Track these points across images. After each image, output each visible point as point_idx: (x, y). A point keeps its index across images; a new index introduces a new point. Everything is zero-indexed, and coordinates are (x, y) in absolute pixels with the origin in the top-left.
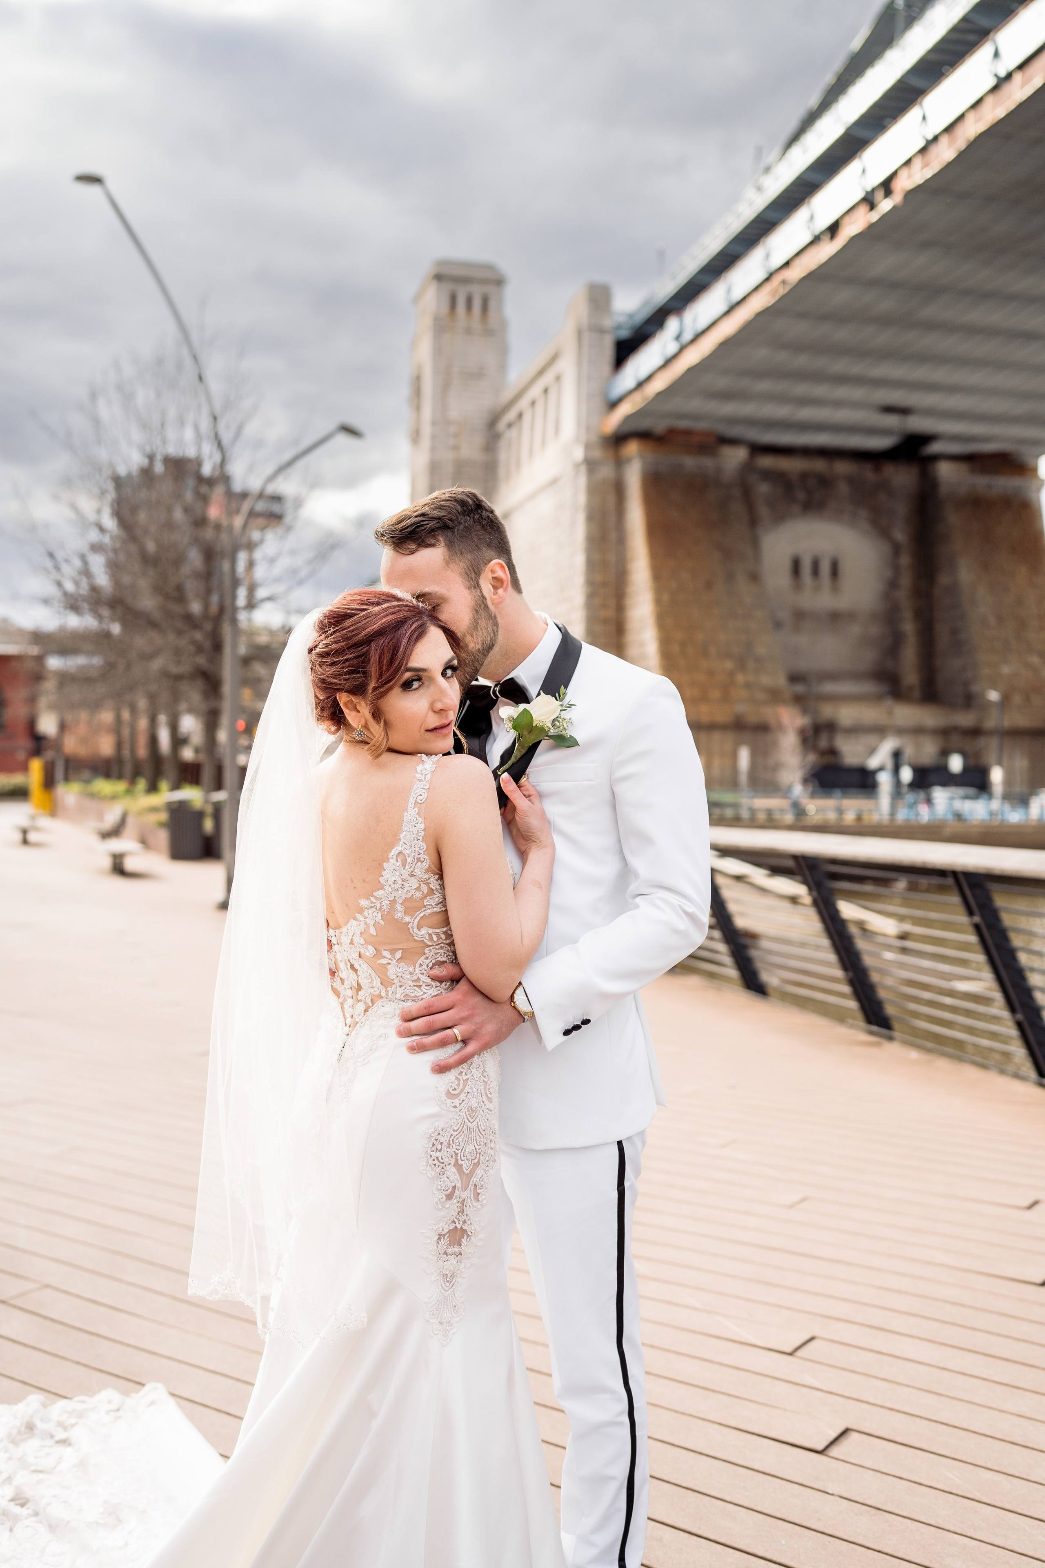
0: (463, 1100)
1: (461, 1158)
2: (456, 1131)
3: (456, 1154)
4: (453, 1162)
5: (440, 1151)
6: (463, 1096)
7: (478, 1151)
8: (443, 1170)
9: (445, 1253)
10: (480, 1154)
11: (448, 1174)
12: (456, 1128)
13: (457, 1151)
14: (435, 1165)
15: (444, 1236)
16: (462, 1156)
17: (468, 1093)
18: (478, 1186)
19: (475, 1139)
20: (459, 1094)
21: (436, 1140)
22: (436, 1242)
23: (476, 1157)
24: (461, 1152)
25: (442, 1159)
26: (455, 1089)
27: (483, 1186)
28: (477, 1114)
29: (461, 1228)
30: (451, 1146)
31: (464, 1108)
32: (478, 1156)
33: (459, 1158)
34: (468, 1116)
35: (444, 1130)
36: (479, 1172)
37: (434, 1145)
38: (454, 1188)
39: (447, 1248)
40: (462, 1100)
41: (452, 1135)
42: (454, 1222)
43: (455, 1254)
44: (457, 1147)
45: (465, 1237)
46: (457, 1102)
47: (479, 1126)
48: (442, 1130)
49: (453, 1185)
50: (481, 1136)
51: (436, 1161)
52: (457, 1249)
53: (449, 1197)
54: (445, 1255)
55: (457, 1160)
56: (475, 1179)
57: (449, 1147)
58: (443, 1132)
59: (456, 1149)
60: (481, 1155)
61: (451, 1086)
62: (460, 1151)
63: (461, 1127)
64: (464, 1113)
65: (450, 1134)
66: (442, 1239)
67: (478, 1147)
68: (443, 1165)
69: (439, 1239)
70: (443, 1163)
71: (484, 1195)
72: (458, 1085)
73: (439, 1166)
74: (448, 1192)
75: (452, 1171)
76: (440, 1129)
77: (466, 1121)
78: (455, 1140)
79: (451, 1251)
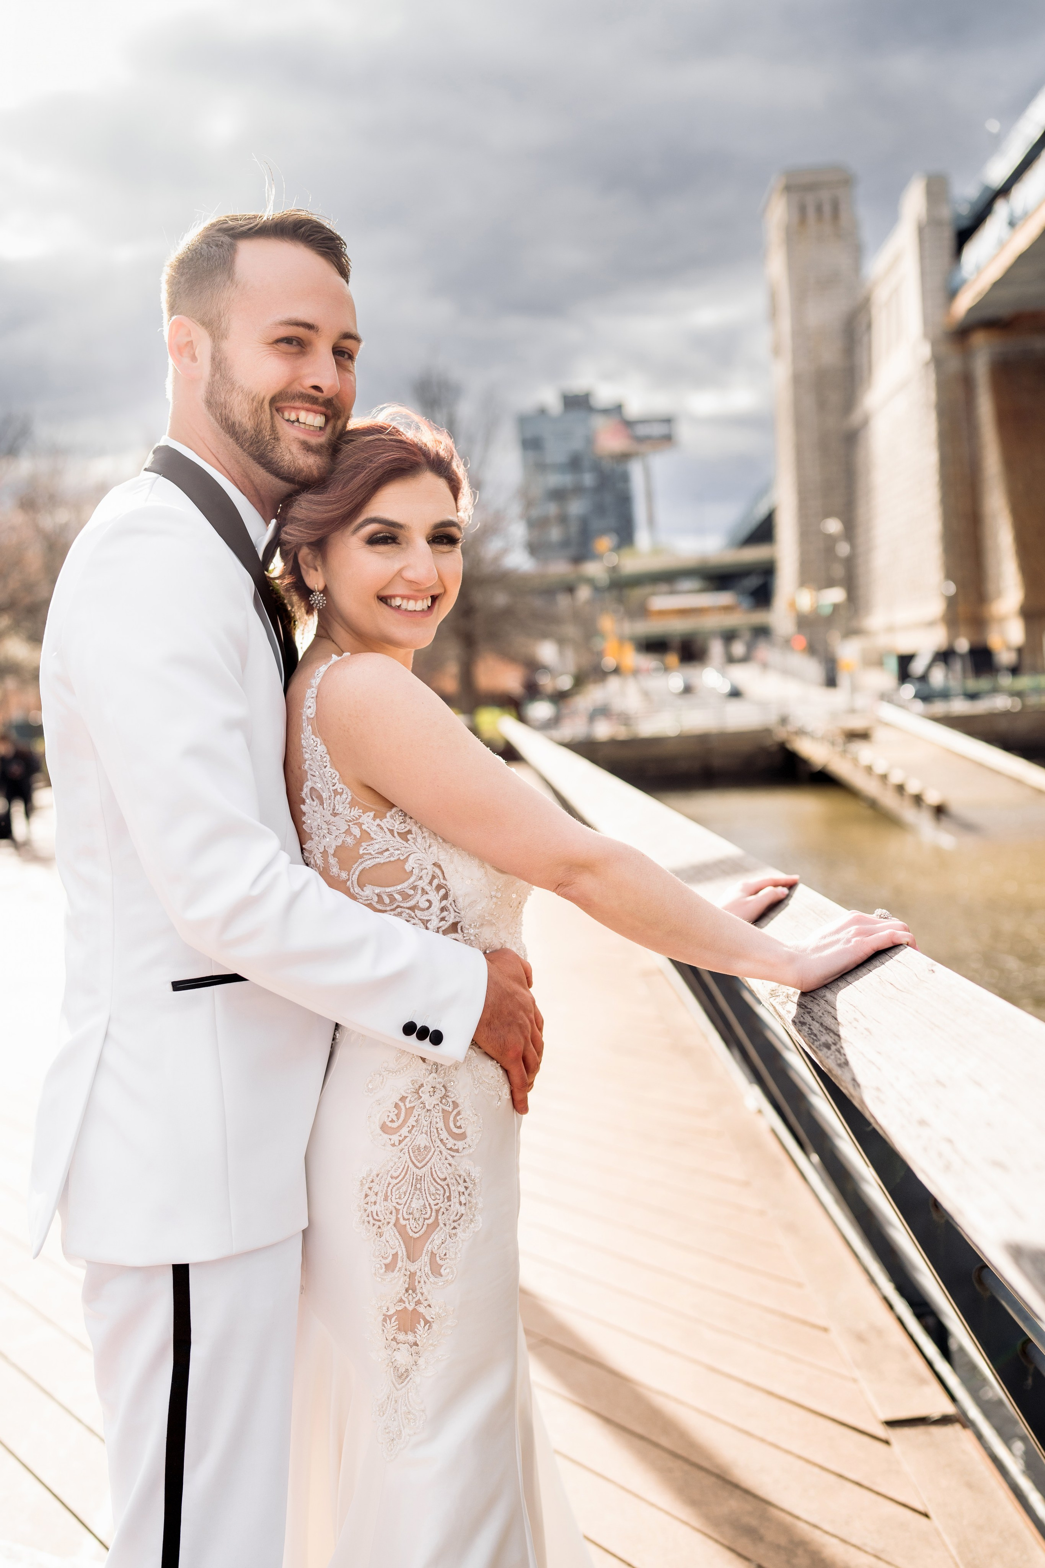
0: (406, 1137)
1: (403, 1216)
2: (396, 1178)
3: (397, 1210)
4: (393, 1221)
5: (375, 1203)
6: (404, 1131)
7: (434, 1207)
8: (380, 1231)
9: (394, 1339)
10: (437, 1211)
11: (386, 1236)
12: (395, 1175)
13: (398, 1207)
14: (369, 1222)
15: (390, 1317)
16: (405, 1213)
17: (413, 1126)
18: (438, 1255)
19: (426, 1190)
20: (400, 1127)
21: (370, 1188)
22: (381, 1325)
23: (431, 1215)
24: (404, 1207)
25: (377, 1215)
26: (392, 1121)
27: (447, 1256)
28: (429, 1156)
29: (415, 1309)
30: (390, 1198)
31: (407, 1147)
32: (434, 1214)
33: (400, 1216)
34: (413, 1158)
35: (379, 1176)
36: (437, 1237)
37: (366, 1196)
38: (395, 1256)
39: (396, 1333)
40: (403, 1136)
41: (389, 1184)
42: (401, 1301)
43: (408, 1343)
44: (398, 1200)
45: (422, 1323)
46: (395, 1138)
47: (434, 1173)
48: (377, 1176)
49: (394, 1252)
50: (439, 1187)
51: (371, 1218)
52: (411, 1338)
53: (390, 1267)
54: (395, 1343)
55: (397, 1219)
56: (430, 1246)
57: (386, 1199)
58: (378, 1178)
59: (397, 1203)
60: (441, 1213)
61: (388, 1116)
62: (402, 1206)
63: (403, 1174)
64: (407, 1154)
65: (387, 1182)
66: (388, 1321)
67: (432, 1203)
68: (380, 1223)
69: (385, 1320)
70: (380, 1221)
71: (450, 1267)
72: (398, 1116)
73: (374, 1225)
74: (388, 1261)
75: (390, 1232)
76: (374, 1173)
77: (411, 1165)
78: (393, 1191)
79: (403, 1339)
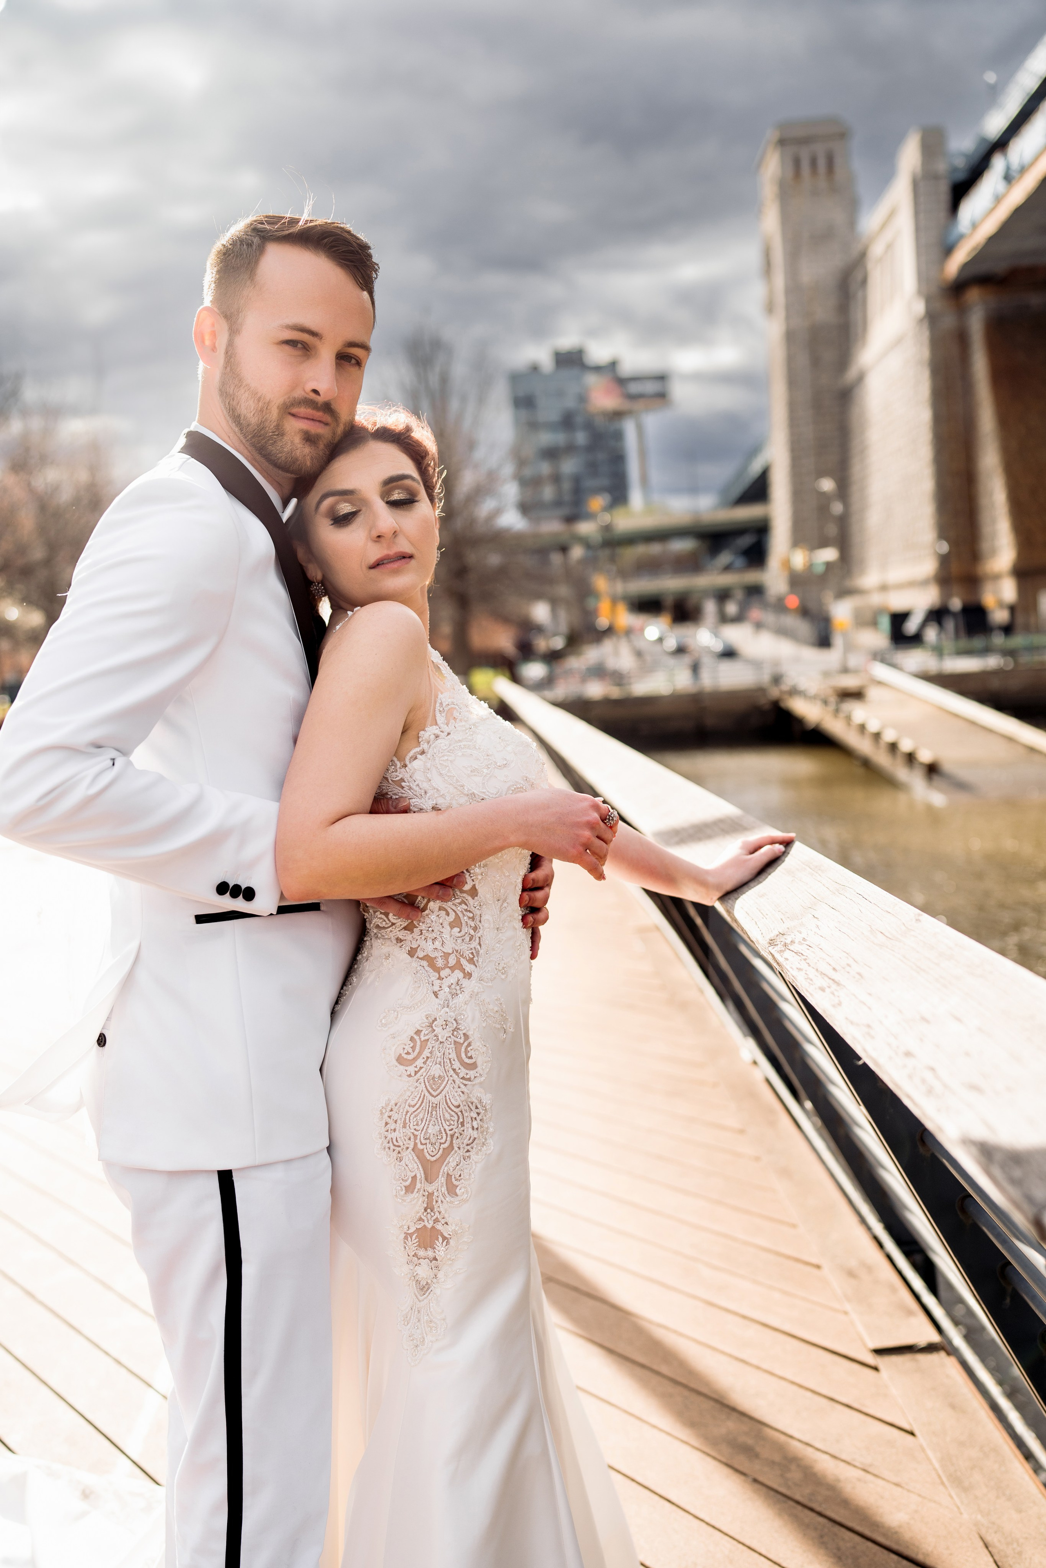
0: (421, 1068)
1: (420, 1141)
2: (414, 1106)
3: (415, 1136)
4: (411, 1146)
5: (395, 1130)
6: (420, 1062)
7: (449, 1132)
8: (400, 1156)
9: (415, 1255)
10: (452, 1136)
11: (406, 1160)
12: (413, 1103)
13: (416, 1133)
14: (389, 1148)
15: (411, 1235)
16: (422, 1138)
17: (428, 1058)
18: (453, 1177)
19: (442, 1117)
20: (415, 1059)
21: (390, 1117)
22: (402, 1242)
23: (446, 1140)
24: (421, 1133)
25: (397, 1141)
26: (408, 1053)
27: (462, 1177)
28: (443, 1085)
29: (433, 1227)
30: (408, 1125)
31: (422, 1077)
32: (449, 1139)
33: (418, 1141)
34: (428, 1087)
35: (398, 1105)
36: (452, 1160)
37: (387, 1124)
38: (414, 1178)
39: (417, 1250)
40: (418, 1067)
41: (407, 1112)
42: (420, 1219)
43: (428, 1258)
44: (416, 1127)
45: (440, 1239)
46: (411, 1069)
47: (448, 1100)
48: (396, 1105)
49: (413, 1174)
50: (453, 1113)
51: (391, 1144)
52: (430, 1253)
53: (409, 1189)
54: (416, 1258)
55: (416, 1144)
56: (446, 1168)
57: (404, 1127)
58: (397, 1107)
59: (415, 1129)
60: (455, 1138)
61: (404, 1048)
62: (420, 1132)
63: (420, 1102)
64: (423, 1084)
65: (405, 1111)
66: (409, 1239)
67: (447, 1128)
68: (399, 1149)
69: (406, 1238)
70: (399, 1146)
71: (465, 1187)
72: (413, 1048)
73: (394, 1150)
74: (408, 1183)
75: (409, 1157)
76: (393, 1102)
77: (427, 1094)
78: (411, 1118)
79: (424, 1255)
